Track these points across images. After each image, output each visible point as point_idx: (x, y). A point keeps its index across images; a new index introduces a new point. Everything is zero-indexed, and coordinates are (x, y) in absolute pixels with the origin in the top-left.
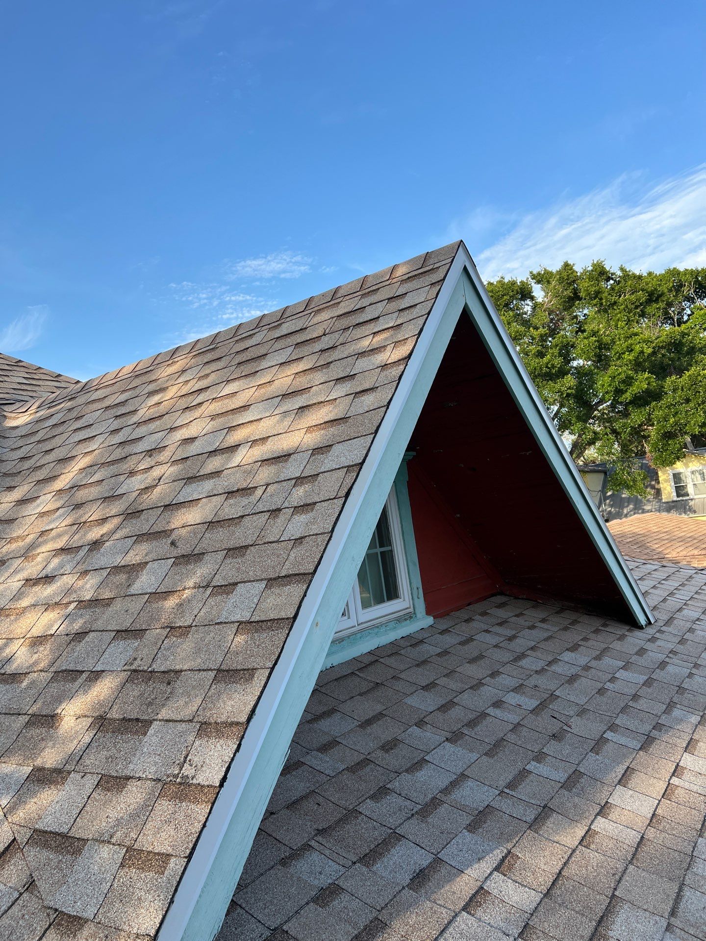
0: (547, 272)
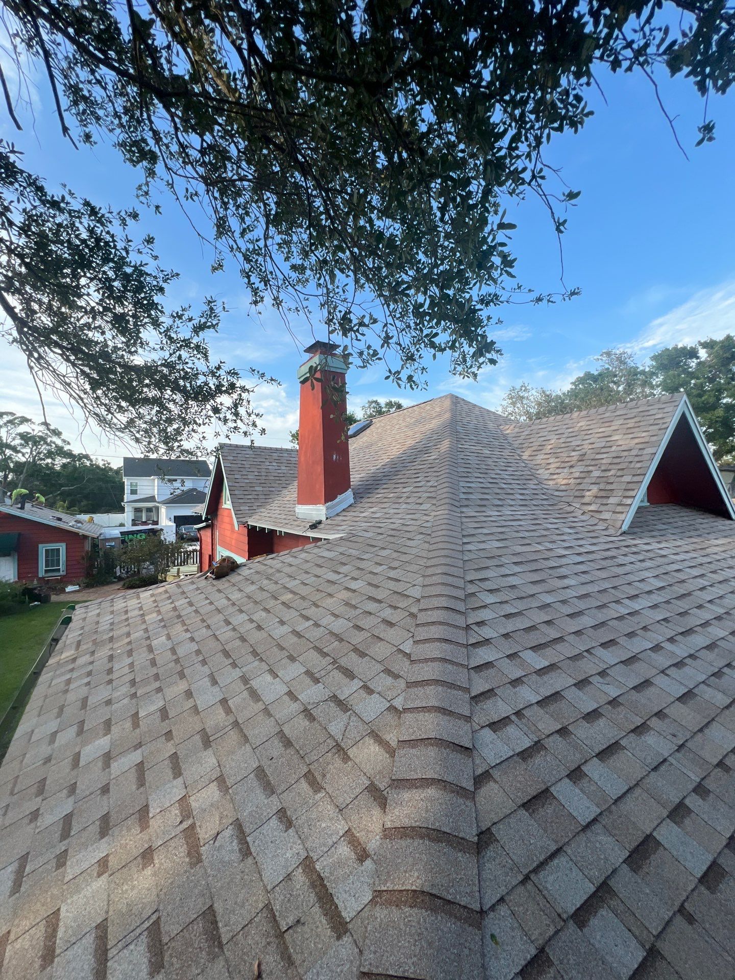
0: (712, 341)
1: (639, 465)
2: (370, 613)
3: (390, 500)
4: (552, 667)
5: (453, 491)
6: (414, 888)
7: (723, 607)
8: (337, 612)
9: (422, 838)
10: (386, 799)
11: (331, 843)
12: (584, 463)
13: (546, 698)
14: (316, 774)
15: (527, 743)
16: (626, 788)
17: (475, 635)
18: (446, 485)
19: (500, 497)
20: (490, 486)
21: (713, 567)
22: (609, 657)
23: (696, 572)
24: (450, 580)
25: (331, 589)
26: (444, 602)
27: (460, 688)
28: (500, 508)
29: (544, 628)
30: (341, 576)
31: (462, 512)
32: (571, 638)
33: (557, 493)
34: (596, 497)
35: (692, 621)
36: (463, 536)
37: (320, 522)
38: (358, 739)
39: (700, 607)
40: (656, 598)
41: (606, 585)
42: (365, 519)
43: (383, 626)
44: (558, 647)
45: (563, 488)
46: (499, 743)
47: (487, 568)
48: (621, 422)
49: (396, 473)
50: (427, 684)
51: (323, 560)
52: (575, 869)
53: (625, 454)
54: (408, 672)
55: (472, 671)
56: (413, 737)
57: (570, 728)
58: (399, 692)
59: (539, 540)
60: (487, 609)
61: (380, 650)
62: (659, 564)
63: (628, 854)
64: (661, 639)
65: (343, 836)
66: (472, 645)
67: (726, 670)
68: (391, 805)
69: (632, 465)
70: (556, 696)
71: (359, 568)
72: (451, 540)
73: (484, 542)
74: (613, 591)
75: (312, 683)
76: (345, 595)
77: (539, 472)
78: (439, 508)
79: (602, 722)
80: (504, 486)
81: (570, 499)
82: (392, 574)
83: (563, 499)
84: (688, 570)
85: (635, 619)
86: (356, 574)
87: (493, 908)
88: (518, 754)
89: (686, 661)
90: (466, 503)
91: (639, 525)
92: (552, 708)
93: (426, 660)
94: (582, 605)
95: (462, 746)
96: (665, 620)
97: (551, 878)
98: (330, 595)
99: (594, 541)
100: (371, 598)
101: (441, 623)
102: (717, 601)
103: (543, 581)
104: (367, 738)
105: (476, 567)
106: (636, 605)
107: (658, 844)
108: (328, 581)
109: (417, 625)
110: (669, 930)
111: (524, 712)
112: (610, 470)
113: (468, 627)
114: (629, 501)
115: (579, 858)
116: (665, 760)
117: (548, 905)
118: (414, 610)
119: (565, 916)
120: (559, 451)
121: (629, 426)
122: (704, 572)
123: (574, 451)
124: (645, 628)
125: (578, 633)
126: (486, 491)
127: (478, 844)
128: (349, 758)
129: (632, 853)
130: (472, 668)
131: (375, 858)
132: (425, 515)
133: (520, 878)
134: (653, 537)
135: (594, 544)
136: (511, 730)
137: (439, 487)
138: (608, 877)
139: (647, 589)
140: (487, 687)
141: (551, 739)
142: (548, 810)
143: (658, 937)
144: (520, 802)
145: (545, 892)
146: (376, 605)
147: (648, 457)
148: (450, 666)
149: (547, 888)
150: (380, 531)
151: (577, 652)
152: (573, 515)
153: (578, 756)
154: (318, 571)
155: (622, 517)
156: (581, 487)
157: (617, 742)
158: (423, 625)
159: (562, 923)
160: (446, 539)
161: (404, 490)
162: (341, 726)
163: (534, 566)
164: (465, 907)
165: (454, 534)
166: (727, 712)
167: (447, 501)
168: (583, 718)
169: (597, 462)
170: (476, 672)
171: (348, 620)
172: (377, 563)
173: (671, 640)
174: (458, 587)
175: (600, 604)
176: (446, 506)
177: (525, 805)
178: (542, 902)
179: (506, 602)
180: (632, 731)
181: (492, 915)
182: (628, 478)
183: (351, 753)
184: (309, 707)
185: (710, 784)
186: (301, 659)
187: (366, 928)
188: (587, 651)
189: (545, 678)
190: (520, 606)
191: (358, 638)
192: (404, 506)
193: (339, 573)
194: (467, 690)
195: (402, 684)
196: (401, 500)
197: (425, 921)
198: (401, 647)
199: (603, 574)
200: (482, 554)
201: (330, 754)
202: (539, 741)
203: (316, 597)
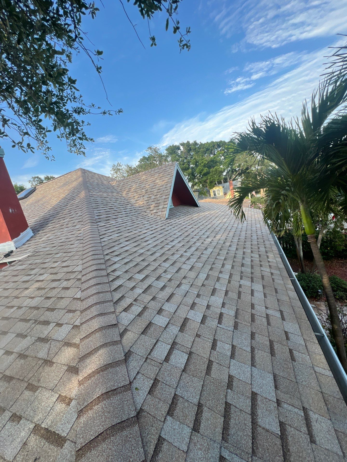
0: (184, 143)
1: (167, 191)
2: (55, 288)
3: (57, 228)
4: (147, 276)
5: (91, 216)
6: (98, 395)
7: (198, 236)
8: (33, 296)
9: (98, 373)
10: (78, 369)
11: (49, 409)
12: (148, 194)
13: (146, 289)
14: (33, 383)
15: (140, 309)
16: (177, 307)
17: (112, 276)
18: (87, 213)
19: (115, 214)
20: (110, 210)
21: (195, 224)
22: (167, 265)
23: (190, 227)
24: (96, 257)
25: (26, 285)
26: (94, 268)
27: (108, 301)
28: (116, 220)
29: (142, 263)
30: (32, 276)
31: (98, 225)
32: (152, 263)
33: (140, 208)
34: (155, 207)
35: (190, 243)
36: (100, 235)
37: (12, 252)
38: (58, 351)
39: (193, 238)
40: (180, 239)
41: (163, 239)
42: (43, 242)
43: (63, 291)
44: (148, 268)
45: (142, 205)
46: (129, 315)
47: (114, 246)
48: (158, 175)
49: (58, 213)
50: (91, 307)
51: (18, 272)
52: (163, 344)
53: (161, 187)
54: (81, 306)
55: (113, 292)
56: (88, 333)
57: (156, 296)
58: (77, 317)
59: (135, 229)
60: (116, 264)
61: (63, 303)
62: (179, 227)
63: (180, 328)
64: (182, 252)
65: (57, 400)
66: (112, 281)
67: (201, 256)
68: (80, 370)
69: (164, 192)
70: (150, 286)
71: (43, 268)
72: (94, 239)
73: (111, 235)
74: (165, 241)
75: (22, 339)
76: (37, 285)
77: (132, 200)
78: (85, 226)
79: (167, 289)
80: (117, 209)
81: (145, 210)
82: (64, 264)
83: (143, 210)
84: (188, 227)
85: (174, 248)
86: (42, 271)
87: (135, 379)
88: (137, 316)
89: (190, 257)
90: (99, 220)
91: (172, 214)
92: (148, 292)
93: (89, 297)
94: (155, 249)
95: (112, 325)
96: (183, 245)
97: (155, 353)
98: (27, 289)
99: (157, 224)
100: (53, 281)
101: (94, 277)
102: (197, 234)
103: (139, 245)
104: (63, 348)
105: (109, 247)
106: (173, 244)
107: (188, 319)
108: (24, 282)
109: (82, 283)
110: (194, 343)
111: (138, 298)
112: (157, 195)
113: (108, 274)
114: (166, 206)
115: (164, 339)
116: (188, 291)
117: (156, 362)
118: (79, 277)
119: (162, 362)
120: (137, 190)
121: (161, 176)
122: (192, 226)
123: (143, 189)
124: (177, 251)
125: (155, 260)
126: (108, 213)
127: (125, 359)
128: (54, 363)
129: (181, 327)
130: (113, 291)
131: (76, 398)
132: (79, 230)
133: (144, 360)
134: (177, 218)
135: (157, 225)
136: (133, 308)
137: (83, 216)
138: (175, 339)
139: (176, 237)
140: (121, 296)
141: (149, 304)
142: (152, 329)
143: (191, 348)
144: (140, 333)
145: (154, 359)
146: (57, 282)
147: (168, 188)
148: (102, 295)
149: (155, 357)
150: (53, 245)
151: (156, 267)
152: (147, 216)
153: (160, 304)
154: (16, 279)
155: (165, 213)
156: (148, 204)
157: (172, 293)
158: (85, 282)
159: (161, 365)
160: (92, 239)
161: (64, 221)
162: (46, 350)
163: (135, 240)
164: (123, 386)
165: (95, 236)
166: (203, 268)
167: (89, 221)
168: (160, 290)
169: (152, 193)
170: (115, 292)
171: (41, 296)
172: (54, 262)
173: (185, 252)
174: (100, 259)
175: (161, 247)
176: (89, 224)
177: (142, 333)
178: (153, 363)
179: (125, 258)
180: (177, 287)
181: (135, 381)
182: (164, 197)
183: (54, 360)
184: (22, 353)
185: (201, 293)
186: (11, 331)
187: (76, 431)
188: (159, 265)
189: (144, 282)
190: (131, 257)
191: (49, 303)
192: (66, 229)
193: (31, 275)
194: (112, 301)
195: (78, 313)
196: (63, 227)
197: (105, 405)
198: (75, 297)
199: (161, 236)
200: (111, 241)
201: (41, 368)
202: (145, 306)
203: (16, 293)
